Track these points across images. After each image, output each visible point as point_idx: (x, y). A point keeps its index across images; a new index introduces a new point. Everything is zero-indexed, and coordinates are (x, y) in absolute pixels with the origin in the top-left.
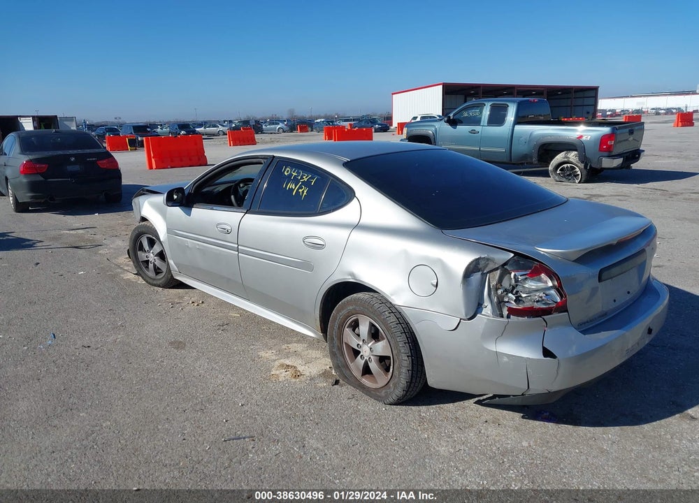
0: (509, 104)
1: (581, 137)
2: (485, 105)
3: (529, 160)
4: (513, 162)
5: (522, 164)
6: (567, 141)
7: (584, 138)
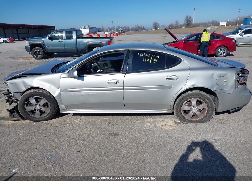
0: (73, 31)
1: (102, 42)
2: (63, 32)
3: (84, 51)
4: (78, 52)
5: (81, 53)
6: (97, 44)
7: (103, 43)
